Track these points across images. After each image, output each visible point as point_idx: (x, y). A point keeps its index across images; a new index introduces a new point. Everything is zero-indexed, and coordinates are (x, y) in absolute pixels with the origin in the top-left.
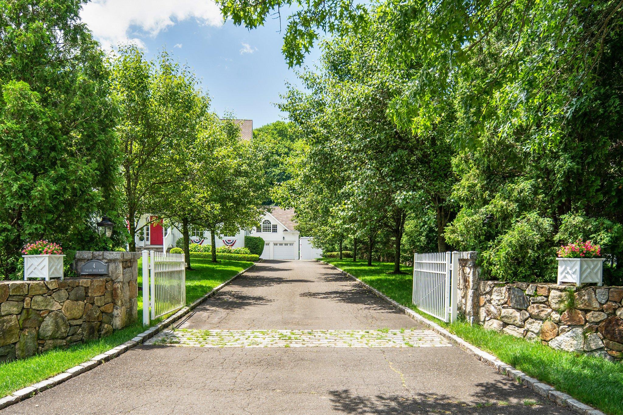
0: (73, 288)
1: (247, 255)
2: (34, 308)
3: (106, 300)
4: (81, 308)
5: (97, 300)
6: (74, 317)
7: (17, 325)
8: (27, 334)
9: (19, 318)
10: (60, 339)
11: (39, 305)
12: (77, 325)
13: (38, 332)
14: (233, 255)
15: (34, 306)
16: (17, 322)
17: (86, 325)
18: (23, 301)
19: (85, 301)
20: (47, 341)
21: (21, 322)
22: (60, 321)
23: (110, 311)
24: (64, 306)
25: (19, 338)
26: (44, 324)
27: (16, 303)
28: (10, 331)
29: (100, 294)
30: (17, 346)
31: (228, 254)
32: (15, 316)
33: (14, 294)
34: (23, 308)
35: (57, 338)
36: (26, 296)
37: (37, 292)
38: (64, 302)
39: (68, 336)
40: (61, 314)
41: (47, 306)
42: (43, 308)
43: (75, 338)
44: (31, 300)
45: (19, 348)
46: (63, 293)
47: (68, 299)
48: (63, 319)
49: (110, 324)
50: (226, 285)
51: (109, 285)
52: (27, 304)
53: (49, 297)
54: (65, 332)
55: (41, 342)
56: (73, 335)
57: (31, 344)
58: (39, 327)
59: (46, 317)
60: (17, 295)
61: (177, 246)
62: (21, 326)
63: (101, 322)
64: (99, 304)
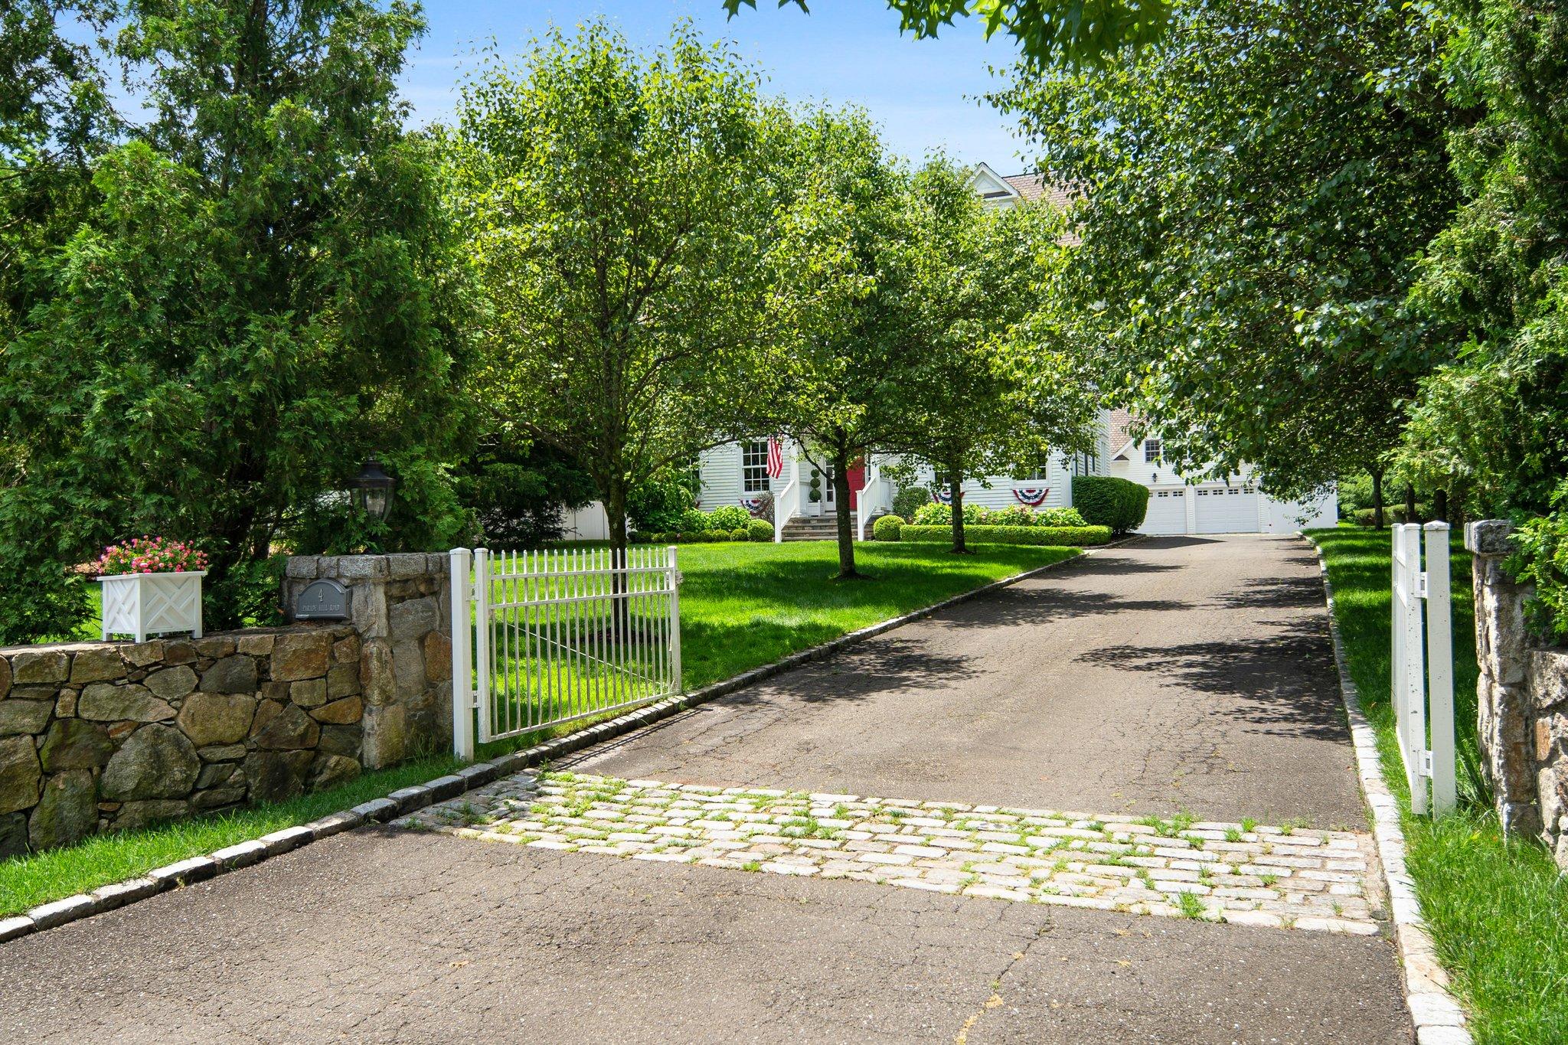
0: (214, 660)
1: (1070, 529)
2: (85, 715)
3: (331, 691)
4: (239, 713)
5: (299, 691)
6: (214, 738)
7: (31, 762)
8: (61, 787)
9: (39, 745)
10: (170, 798)
11: (98, 708)
12: (229, 761)
13: (97, 781)
14: (1032, 529)
15: (87, 710)
16: (33, 755)
17: (255, 761)
18: (55, 697)
19: (259, 695)
20: (127, 805)
21: (45, 754)
22: (167, 749)
23: (350, 720)
24: (184, 709)
25: (41, 796)
26: (116, 759)
27: (33, 704)
28: (13, 778)
29: (309, 674)
30: (35, 817)
31: (1019, 528)
32: (28, 738)
33: (26, 680)
34: (53, 716)
35: (158, 797)
36: (63, 685)
37: (97, 676)
38: (183, 699)
39: (195, 790)
40: (171, 731)
41: (124, 711)
42: (115, 717)
43: (220, 797)
44: (79, 696)
45: (38, 823)
46: (180, 675)
47: (197, 689)
48: (178, 743)
49: (352, 755)
50: (909, 620)
51: (342, 650)
52: (64, 707)
53: (133, 687)
54: (185, 781)
55: (106, 807)
56: (212, 787)
57: (71, 814)
58: (103, 768)
59: (124, 739)
60: (34, 685)
61: (896, 512)
62: (45, 766)
63: (317, 751)
64: (306, 703)
